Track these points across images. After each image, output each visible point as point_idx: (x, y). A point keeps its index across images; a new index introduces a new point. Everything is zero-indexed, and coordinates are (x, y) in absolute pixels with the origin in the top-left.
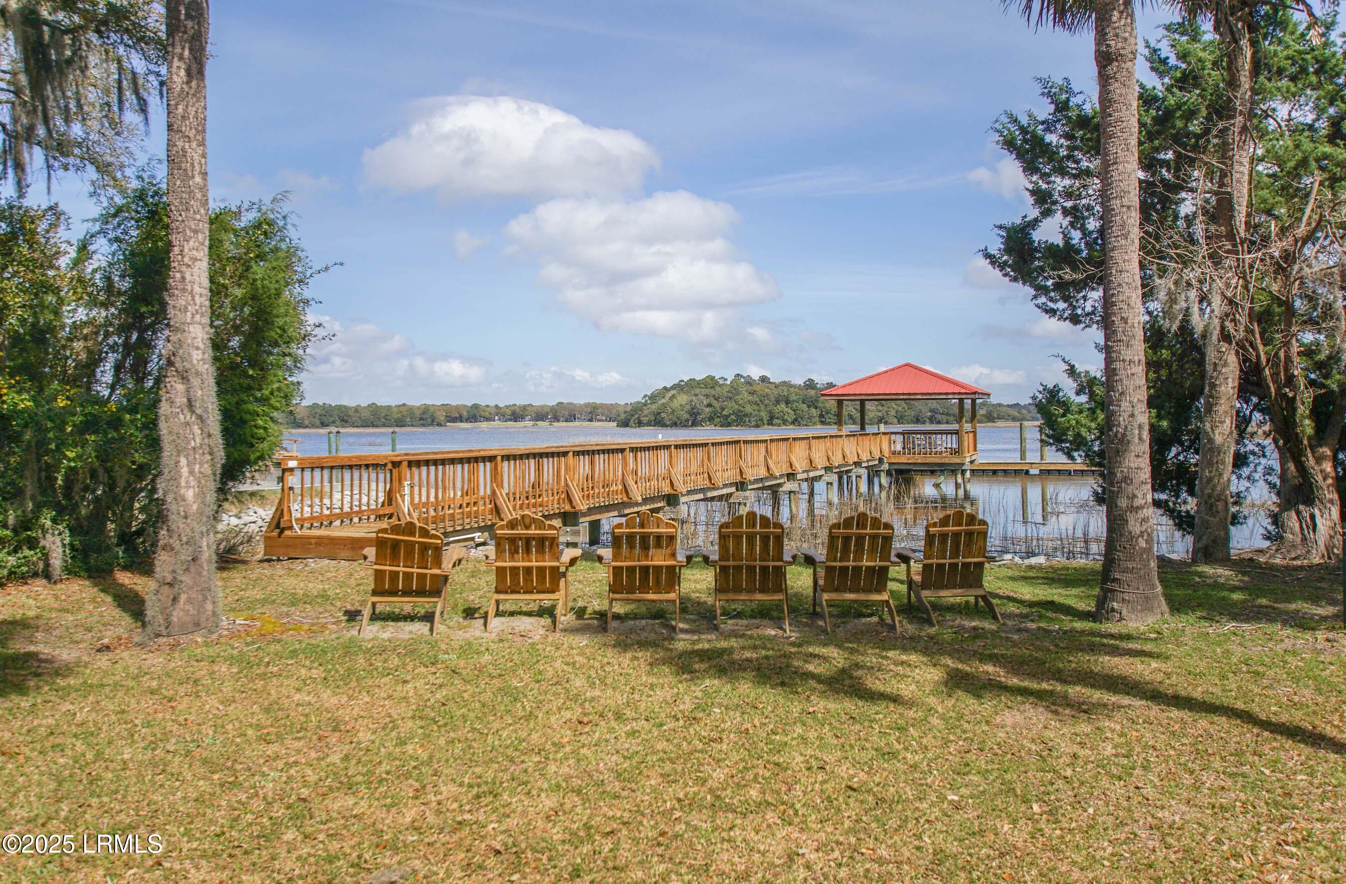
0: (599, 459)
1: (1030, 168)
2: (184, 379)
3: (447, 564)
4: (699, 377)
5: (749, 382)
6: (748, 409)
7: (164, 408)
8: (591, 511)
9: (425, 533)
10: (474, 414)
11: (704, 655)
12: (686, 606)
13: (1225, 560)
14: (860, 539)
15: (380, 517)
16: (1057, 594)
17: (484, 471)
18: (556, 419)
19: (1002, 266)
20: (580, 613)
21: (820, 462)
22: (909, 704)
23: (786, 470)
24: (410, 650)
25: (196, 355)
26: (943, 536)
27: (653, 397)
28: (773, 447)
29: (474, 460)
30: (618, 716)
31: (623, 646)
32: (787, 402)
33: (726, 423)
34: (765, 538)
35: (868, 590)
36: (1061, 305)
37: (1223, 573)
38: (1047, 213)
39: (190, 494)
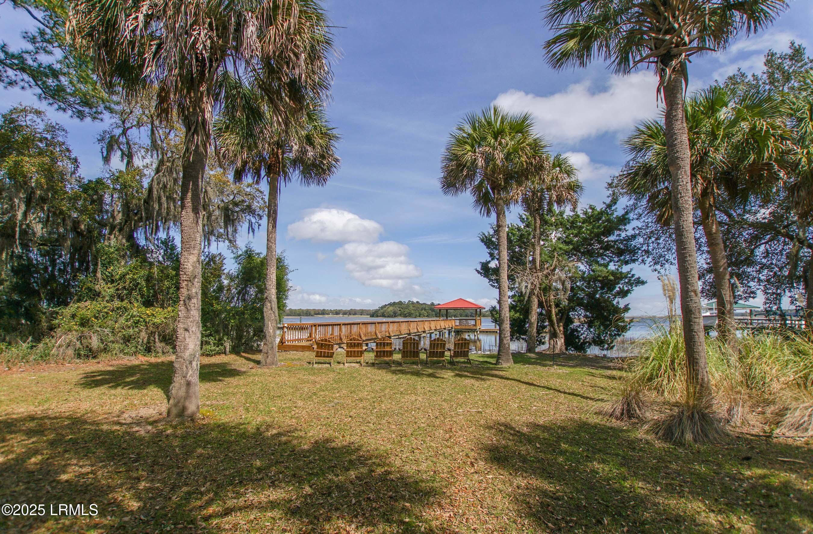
0: (369, 326)
1: (488, 247)
2: (270, 303)
3: (334, 350)
4: (397, 301)
5: (413, 303)
6: (413, 312)
7: (265, 309)
8: (367, 340)
9: (329, 341)
10: (323, 312)
11: (398, 371)
12: (394, 362)
13: (534, 352)
14: (438, 344)
15: (308, 341)
16: (488, 360)
17: (336, 328)
18: (350, 314)
19: (481, 273)
20: (367, 363)
21: (433, 328)
22: (446, 379)
23: (423, 330)
24: (327, 369)
25: (273, 297)
26: (459, 344)
27: (382, 308)
28: (418, 323)
29: (333, 325)
30: (379, 381)
31: (379, 369)
32: (425, 310)
33: (405, 316)
34: (414, 344)
35: (440, 357)
36: (496, 284)
37: (532, 355)
38: (493, 259)
39: (271, 331)
